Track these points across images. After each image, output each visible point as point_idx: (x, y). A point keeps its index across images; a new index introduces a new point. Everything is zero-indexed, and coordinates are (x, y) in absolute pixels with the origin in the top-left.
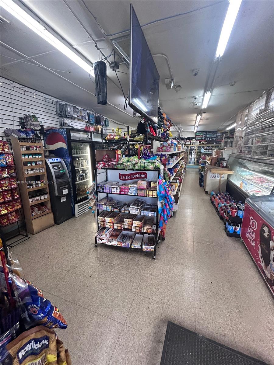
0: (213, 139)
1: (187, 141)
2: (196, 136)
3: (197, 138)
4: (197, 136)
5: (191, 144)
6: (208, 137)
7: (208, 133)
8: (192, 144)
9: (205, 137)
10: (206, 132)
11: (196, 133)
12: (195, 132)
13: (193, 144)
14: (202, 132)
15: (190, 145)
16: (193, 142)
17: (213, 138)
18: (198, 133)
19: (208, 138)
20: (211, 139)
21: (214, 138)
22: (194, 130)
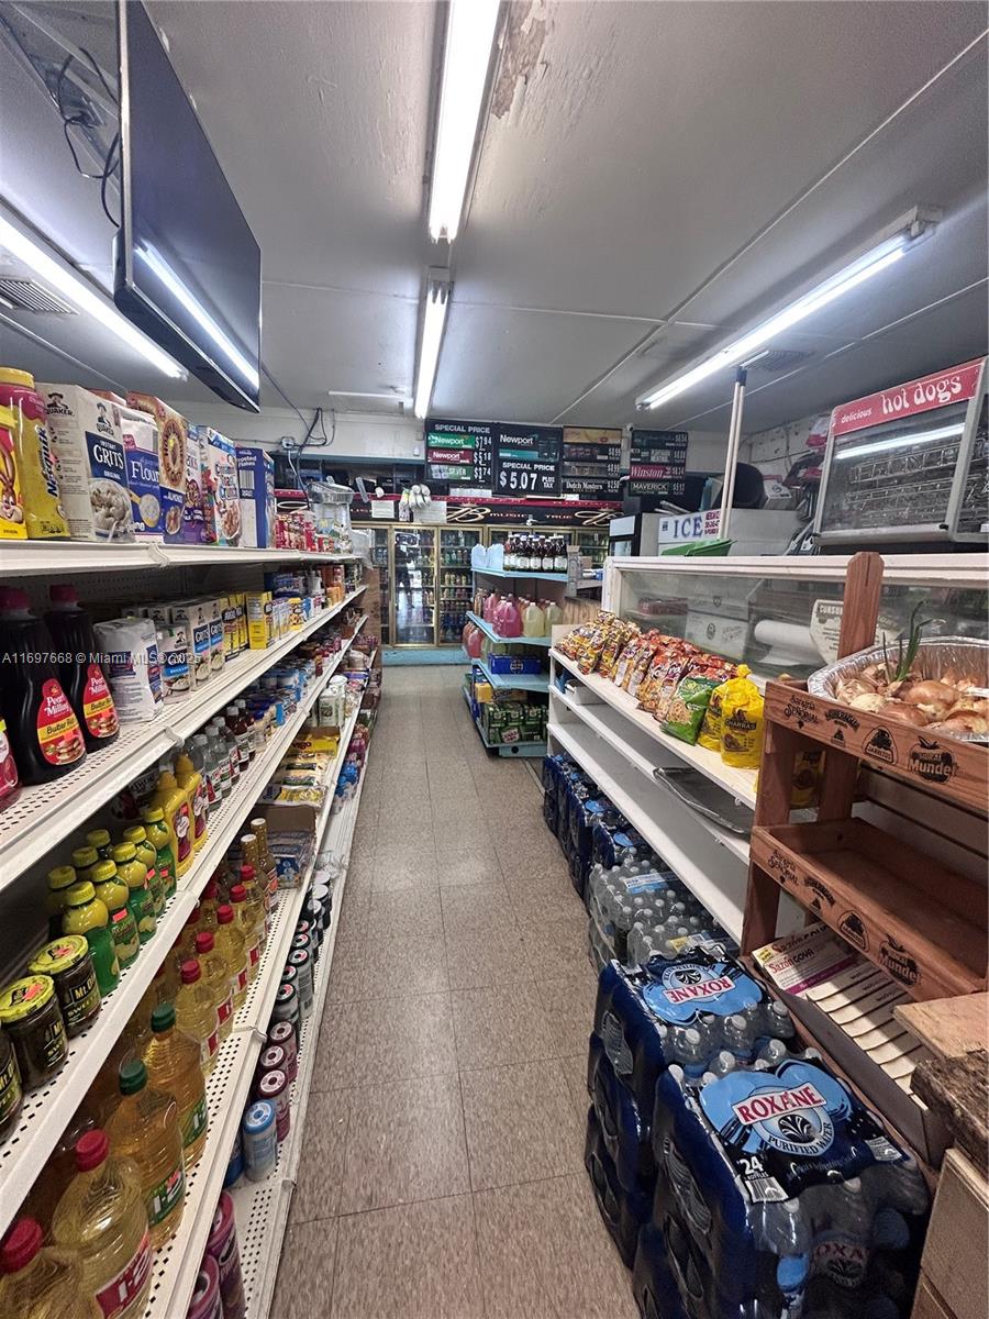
0: (539, 479)
1: (375, 497)
2: (429, 449)
3: (435, 468)
4: (437, 455)
5: (403, 515)
6: (505, 465)
7: (505, 439)
8: (407, 514)
9: (488, 464)
10: (496, 429)
11: (431, 425)
12: (422, 412)
13: (411, 520)
14: (466, 425)
15: (396, 526)
16: (412, 500)
17: (540, 473)
18: (443, 433)
19: (509, 471)
20: (530, 480)
21: (548, 473)
22: (414, 395)
